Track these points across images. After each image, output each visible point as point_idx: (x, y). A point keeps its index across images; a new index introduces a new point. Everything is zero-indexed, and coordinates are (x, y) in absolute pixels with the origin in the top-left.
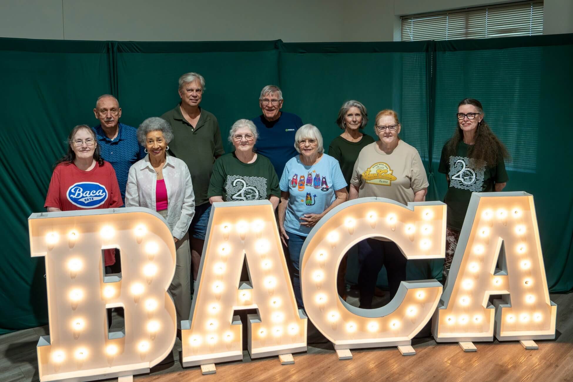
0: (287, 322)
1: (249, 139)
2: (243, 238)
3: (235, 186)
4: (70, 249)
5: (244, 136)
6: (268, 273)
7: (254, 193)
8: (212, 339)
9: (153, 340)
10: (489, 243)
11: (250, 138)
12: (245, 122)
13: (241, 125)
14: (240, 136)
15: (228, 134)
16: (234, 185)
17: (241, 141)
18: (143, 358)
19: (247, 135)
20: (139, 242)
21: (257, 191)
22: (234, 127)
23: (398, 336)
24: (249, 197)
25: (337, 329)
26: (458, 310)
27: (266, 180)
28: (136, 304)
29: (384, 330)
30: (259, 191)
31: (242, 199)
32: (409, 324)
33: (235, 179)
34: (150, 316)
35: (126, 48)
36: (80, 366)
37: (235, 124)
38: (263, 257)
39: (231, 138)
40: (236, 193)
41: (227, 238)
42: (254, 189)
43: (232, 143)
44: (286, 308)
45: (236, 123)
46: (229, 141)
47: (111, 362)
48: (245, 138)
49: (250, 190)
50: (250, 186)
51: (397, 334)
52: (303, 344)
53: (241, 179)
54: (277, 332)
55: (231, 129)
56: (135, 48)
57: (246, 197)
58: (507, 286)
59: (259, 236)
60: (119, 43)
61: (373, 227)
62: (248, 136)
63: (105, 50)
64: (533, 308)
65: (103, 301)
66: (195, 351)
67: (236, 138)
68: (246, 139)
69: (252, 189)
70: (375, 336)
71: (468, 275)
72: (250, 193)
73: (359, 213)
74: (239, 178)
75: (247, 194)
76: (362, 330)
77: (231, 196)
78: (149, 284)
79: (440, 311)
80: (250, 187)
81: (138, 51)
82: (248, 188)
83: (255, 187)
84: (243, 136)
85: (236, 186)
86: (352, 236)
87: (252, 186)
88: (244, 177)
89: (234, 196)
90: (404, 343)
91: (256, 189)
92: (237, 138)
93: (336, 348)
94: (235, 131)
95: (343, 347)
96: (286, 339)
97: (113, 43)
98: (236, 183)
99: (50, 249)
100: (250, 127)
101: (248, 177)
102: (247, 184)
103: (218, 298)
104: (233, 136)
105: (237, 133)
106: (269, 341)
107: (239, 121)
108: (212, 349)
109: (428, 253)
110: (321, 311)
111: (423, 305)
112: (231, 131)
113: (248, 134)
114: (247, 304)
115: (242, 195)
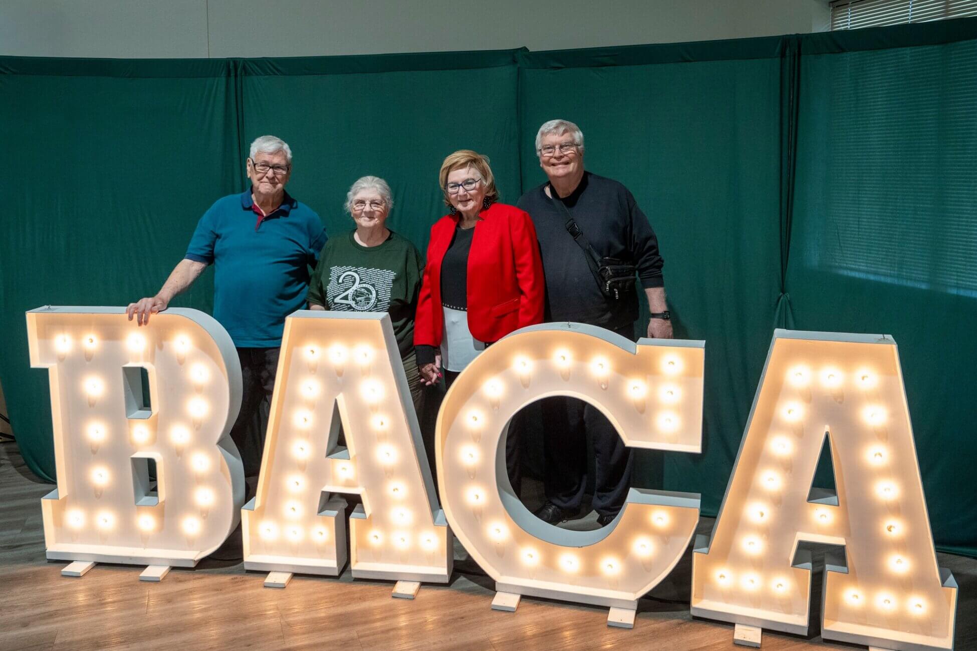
0: (418, 527)
1: (376, 209)
2: (340, 373)
3: (340, 283)
4: (87, 363)
5: (368, 203)
6: (382, 437)
7: (369, 295)
8: (295, 534)
9: (204, 518)
10: (801, 434)
11: (379, 207)
12: (373, 180)
13: (365, 185)
14: (362, 202)
15: (345, 199)
16: (340, 281)
17: (364, 210)
18: (190, 543)
19: (373, 202)
20: (181, 362)
21: (374, 292)
22: (354, 188)
23: (616, 590)
24: (361, 301)
25: (503, 555)
26: (740, 562)
27: (394, 275)
28: (180, 458)
29: (590, 572)
30: (377, 292)
31: (349, 303)
32: (636, 569)
33: (344, 272)
34: (200, 480)
35: (256, 67)
36: (103, 538)
37: (357, 182)
38: (374, 409)
39: (348, 204)
40: (339, 295)
41: (314, 370)
42: (371, 288)
43: (350, 214)
44: (413, 501)
45: (359, 181)
46: (345, 209)
47: (144, 540)
48: (371, 206)
49: (363, 290)
50: (365, 283)
51: (614, 584)
52: (441, 570)
53: (353, 271)
54: (401, 541)
55: (349, 191)
56: (271, 68)
57: (356, 301)
58: (845, 527)
59: (366, 372)
60: (245, 61)
61: (566, 377)
62: (376, 203)
63: (224, 74)
64: (905, 585)
65: (133, 447)
66: (268, 548)
67: (356, 204)
68: (372, 208)
69: (369, 289)
70: (573, 581)
71: (759, 494)
72: (362, 294)
73: (540, 350)
74: (350, 270)
75: (358, 296)
76: (549, 567)
77: (332, 298)
78: (197, 429)
79: (696, 556)
80: (364, 285)
81: (276, 72)
82: (362, 286)
83: (373, 285)
84: (366, 202)
85: (343, 282)
86: (527, 390)
87: (368, 284)
88: (359, 268)
89: (337, 298)
90: (622, 604)
91: (373, 289)
92: (358, 205)
93: (497, 587)
94: (355, 194)
95: (510, 589)
96: (415, 555)
97: (236, 61)
98: (344, 278)
99: (61, 359)
100: (379, 190)
101: (366, 269)
102: (361, 280)
103: (302, 467)
104: (351, 202)
105: (359, 196)
106: (386, 553)
107: (364, 178)
108: (295, 550)
109: (674, 439)
110: (475, 518)
111: (665, 538)
112: (350, 193)
113: (375, 200)
114: (348, 484)
115: (349, 298)
